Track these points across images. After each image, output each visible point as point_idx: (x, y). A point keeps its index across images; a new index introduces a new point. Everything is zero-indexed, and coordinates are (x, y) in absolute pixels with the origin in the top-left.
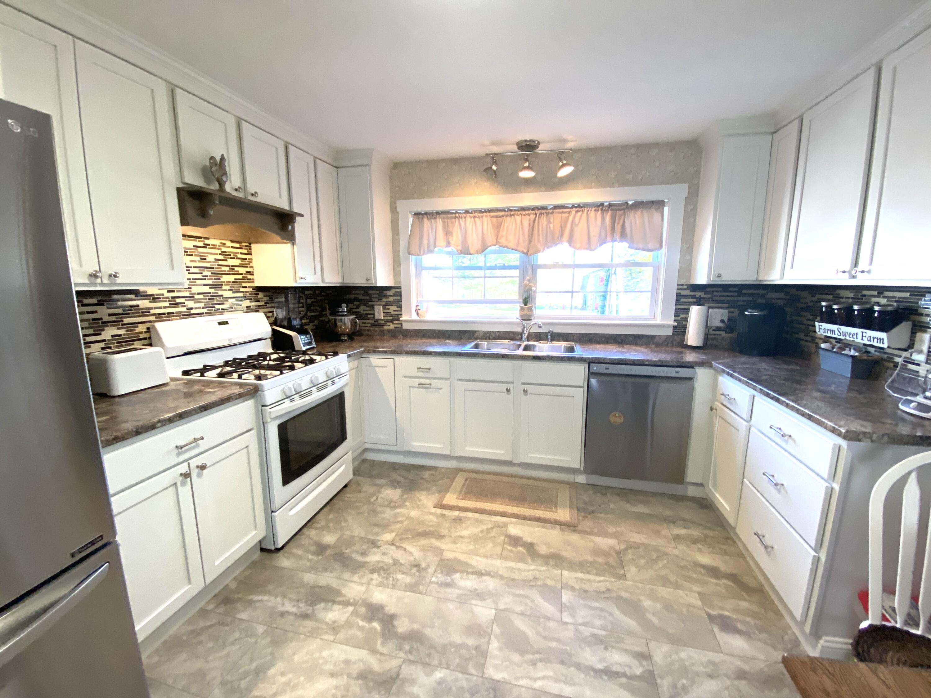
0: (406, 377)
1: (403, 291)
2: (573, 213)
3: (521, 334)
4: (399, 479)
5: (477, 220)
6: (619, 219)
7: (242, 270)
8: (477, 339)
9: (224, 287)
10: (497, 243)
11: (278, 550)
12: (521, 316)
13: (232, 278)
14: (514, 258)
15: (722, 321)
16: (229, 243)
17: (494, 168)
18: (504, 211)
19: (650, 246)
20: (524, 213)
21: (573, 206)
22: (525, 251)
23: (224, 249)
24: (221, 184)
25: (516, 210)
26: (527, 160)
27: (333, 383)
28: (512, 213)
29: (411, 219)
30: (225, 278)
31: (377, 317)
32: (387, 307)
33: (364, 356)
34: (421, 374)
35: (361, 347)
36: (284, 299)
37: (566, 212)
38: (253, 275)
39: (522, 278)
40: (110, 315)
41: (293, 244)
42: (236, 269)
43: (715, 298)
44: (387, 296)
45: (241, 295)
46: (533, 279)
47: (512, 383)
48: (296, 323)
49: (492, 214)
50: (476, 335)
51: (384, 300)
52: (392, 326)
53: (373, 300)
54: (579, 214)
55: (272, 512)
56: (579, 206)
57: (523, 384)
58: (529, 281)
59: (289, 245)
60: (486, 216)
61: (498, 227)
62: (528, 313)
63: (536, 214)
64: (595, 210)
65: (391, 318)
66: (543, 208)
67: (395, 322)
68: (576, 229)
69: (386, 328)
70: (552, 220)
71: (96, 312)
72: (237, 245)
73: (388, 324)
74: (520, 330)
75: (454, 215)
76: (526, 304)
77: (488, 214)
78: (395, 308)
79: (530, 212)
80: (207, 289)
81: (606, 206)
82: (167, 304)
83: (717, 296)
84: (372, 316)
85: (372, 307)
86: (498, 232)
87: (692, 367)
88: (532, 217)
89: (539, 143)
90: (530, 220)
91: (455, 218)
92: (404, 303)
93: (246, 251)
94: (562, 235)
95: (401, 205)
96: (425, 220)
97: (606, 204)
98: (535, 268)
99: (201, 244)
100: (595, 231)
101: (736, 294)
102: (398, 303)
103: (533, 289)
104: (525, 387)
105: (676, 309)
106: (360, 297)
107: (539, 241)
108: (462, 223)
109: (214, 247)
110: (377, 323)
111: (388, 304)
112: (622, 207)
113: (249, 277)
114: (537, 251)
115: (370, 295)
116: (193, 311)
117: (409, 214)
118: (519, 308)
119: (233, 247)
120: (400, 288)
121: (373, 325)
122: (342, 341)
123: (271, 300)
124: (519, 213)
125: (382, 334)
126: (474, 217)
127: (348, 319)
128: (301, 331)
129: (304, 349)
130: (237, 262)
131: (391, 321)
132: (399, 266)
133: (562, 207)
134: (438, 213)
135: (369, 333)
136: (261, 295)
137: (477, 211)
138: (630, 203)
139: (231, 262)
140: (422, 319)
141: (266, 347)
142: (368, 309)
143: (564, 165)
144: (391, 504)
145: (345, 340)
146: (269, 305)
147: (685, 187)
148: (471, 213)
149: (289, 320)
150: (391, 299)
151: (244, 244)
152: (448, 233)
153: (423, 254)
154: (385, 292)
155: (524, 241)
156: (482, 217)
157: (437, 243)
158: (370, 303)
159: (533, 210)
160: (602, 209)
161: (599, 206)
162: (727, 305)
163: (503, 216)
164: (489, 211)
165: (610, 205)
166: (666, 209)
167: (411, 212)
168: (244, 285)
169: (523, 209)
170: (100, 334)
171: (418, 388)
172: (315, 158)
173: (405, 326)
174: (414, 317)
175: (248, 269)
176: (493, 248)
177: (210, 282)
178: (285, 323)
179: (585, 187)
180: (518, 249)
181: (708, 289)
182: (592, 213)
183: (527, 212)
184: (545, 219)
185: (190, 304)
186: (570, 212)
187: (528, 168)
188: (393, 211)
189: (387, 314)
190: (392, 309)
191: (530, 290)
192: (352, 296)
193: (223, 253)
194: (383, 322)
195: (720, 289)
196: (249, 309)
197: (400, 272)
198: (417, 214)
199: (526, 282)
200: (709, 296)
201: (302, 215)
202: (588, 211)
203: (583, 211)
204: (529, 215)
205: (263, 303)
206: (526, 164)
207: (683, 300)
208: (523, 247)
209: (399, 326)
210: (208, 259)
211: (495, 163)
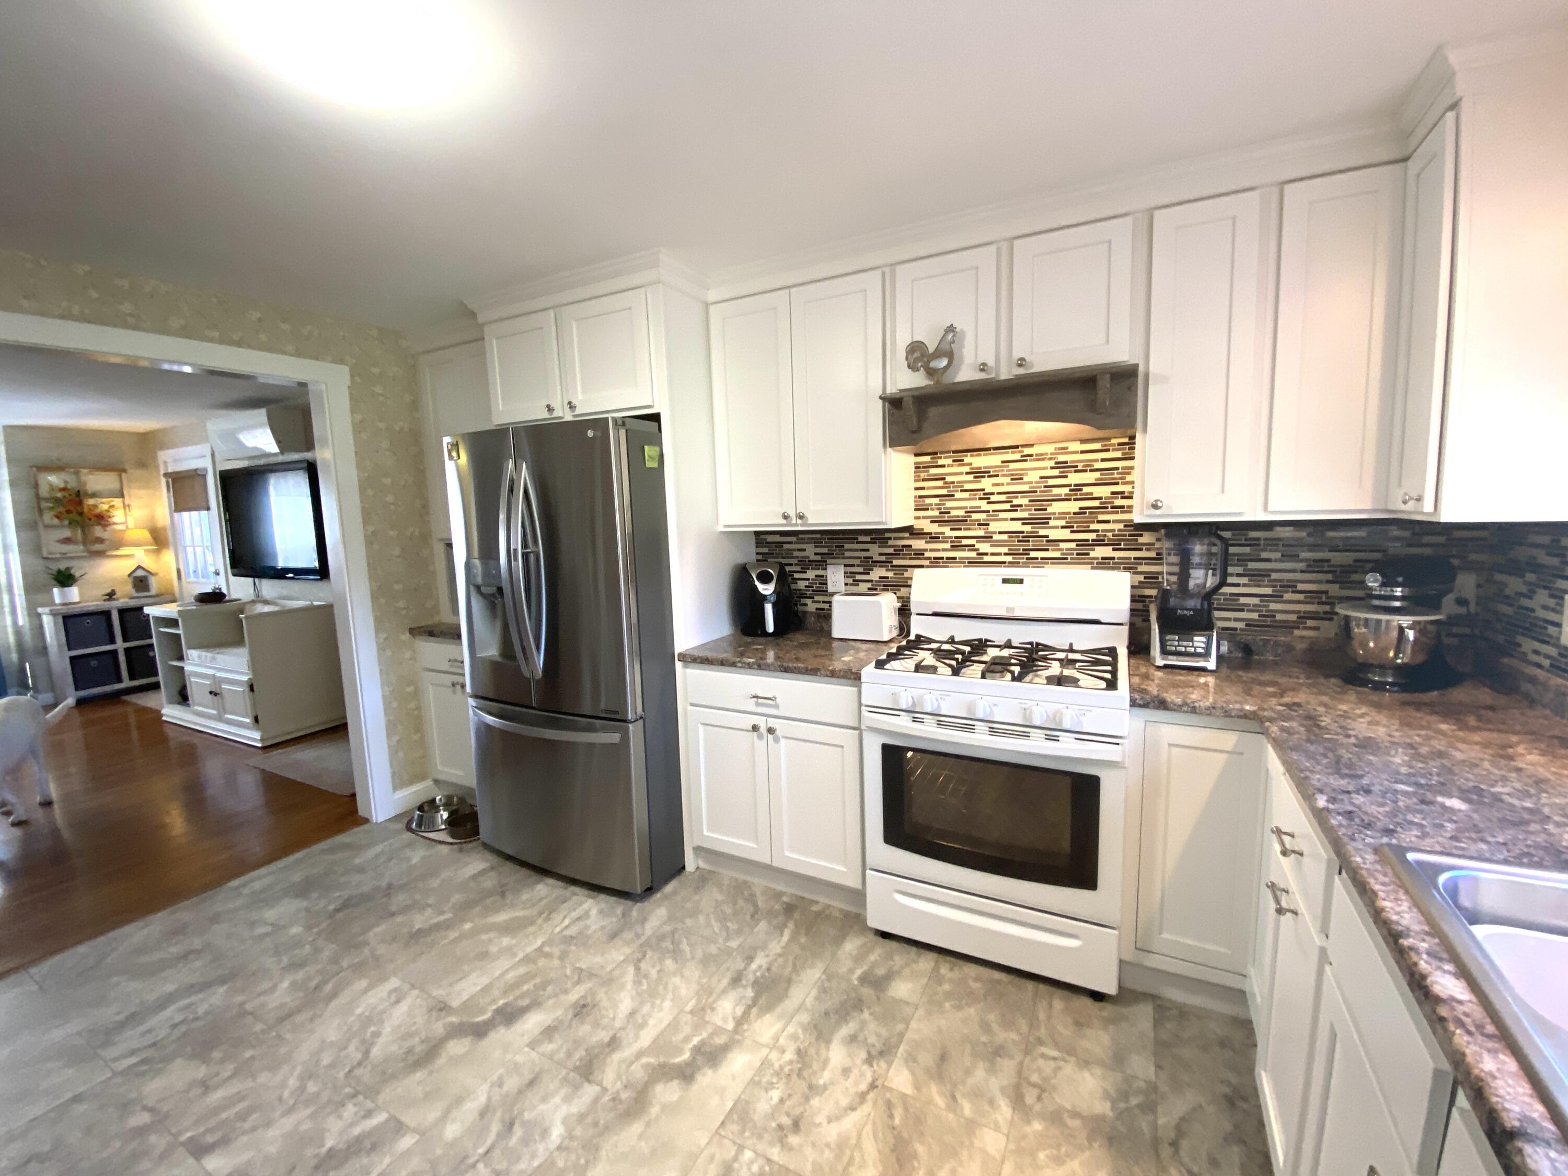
7: (1104, 491)
9: (1052, 523)
13: (1074, 506)
16: (1076, 446)
23: (1061, 458)
24: (933, 374)
30: (1056, 508)
38: (1131, 498)
40: (880, 554)
42: (1086, 490)
45: (1091, 536)
71: (868, 550)
72: (1097, 446)
80: (1017, 526)
82: (948, 546)
93: (1119, 455)
99: (1017, 456)
109: (1040, 457)
113: (1119, 502)
116: (986, 558)
119: (1082, 452)
121: (1554, 666)
123: (1161, 548)
130: (1091, 477)
136: (1147, 539)
139: (1074, 478)
151: (1115, 442)
168: (1101, 517)
170: (868, 574)
172: (1284, 185)
175: (1118, 488)
177: (1025, 515)
185: (984, 547)
193: (1061, 465)
210: (1026, 479)
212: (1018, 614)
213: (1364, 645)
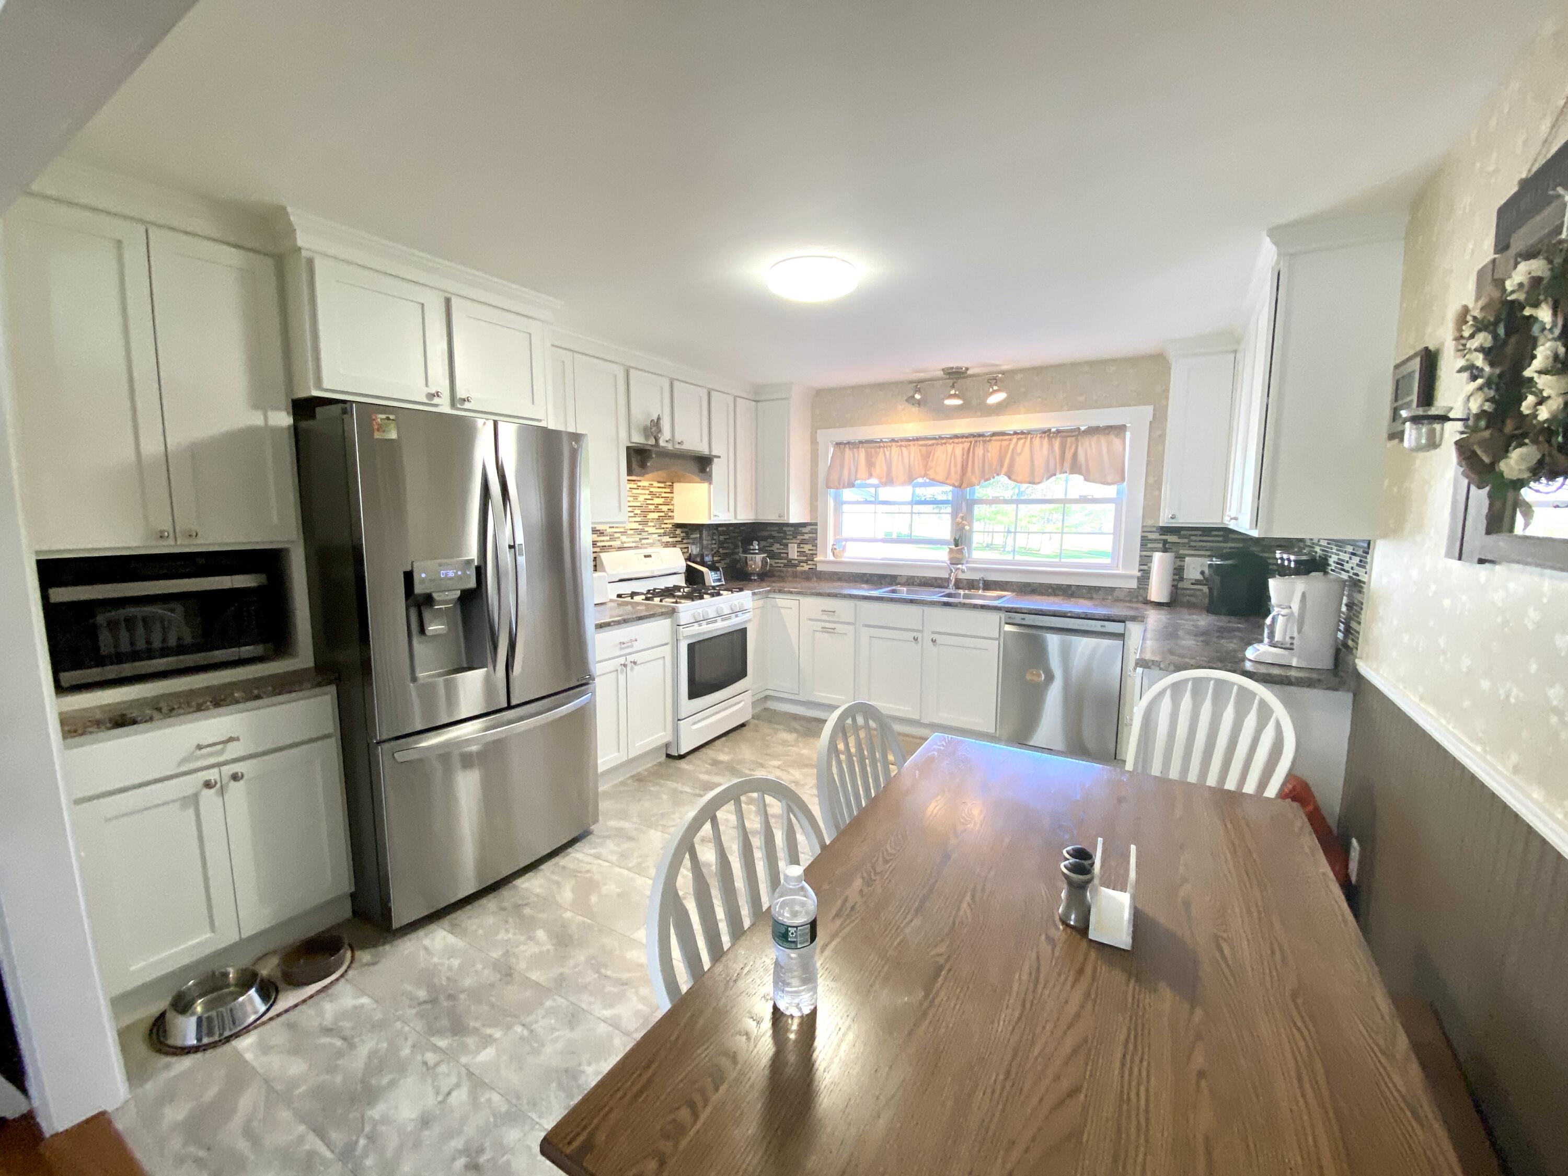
0: (810, 620)
1: (819, 527)
2: (1014, 440)
3: (948, 580)
4: (798, 727)
5: (904, 449)
6: (1070, 447)
7: (665, 508)
8: (897, 584)
9: (650, 524)
10: (925, 475)
11: (681, 757)
12: (951, 559)
13: (655, 515)
14: (942, 492)
15: (1202, 573)
16: (656, 484)
17: (918, 396)
18: (935, 439)
19: (1109, 478)
20: (956, 440)
21: (1015, 433)
22: (957, 484)
23: (652, 489)
24: (657, 440)
25: (947, 438)
26: (953, 387)
27: (737, 616)
28: (944, 441)
29: (832, 449)
30: (652, 516)
31: (790, 556)
32: (802, 545)
33: (770, 596)
34: (825, 617)
35: (768, 586)
36: (698, 535)
37: (1005, 440)
38: (673, 512)
39: (954, 514)
41: (710, 483)
42: (660, 507)
43: (1192, 544)
44: (803, 534)
45: (662, 531)
46: (969, 516)
47: (921, 631)
48: (708, 559)
49: (921, 443)
50: (898, 581)
51: (798, 537)
52: (806, 567)
53: (788, 537)
54: (1022, 441)
55: (679, 720)
56: (1022, 433)
57: (933, 633)
58: (962, 518)
59: (706, 485)
60: (914, 445)
61: (926, 457)
62: (958, 556)
63: (971, 442)
64: (1041, 437)
65: (805, 558)
66: (980, 435)
67: (809, 562)
68: (1018, 459)
69: (799, 568)
70: (990, 449)
72: (662, 485)
73: (802, 564)
74: (945, 575)
75: (878, 445)
76: (956, 545)
77: (916, 442)
78: (810, 547)
79: (963, 440)
80: (636, 526)
81: (1054, 433)
82: (608, 538)
83: (1195, 541)
84: (785, 555)
85: (786, 545)
86: (928, 462)
87: (1123, 622)
88: (967, 445)
89: (967, 369)
90: (963, 449)
91: (880, 447)
92: (819, 542)
93: (668, 490)
94: (1002, 466)
95: (821, 435)
96: (847, 450)
97: (1053, 430)
98: (971, 504)
99: (635, 486)
100: (1040, 461)
101: (1220, 539)
102: (813, 542)
103: (967, 528)
104: (935, 636)
105: (1141, 556)
106: (775, 534)
107: (973, 472)
108: (887, 453)
109: (644, 488)
110: (790, 564)
111: (803, 542)
112: (1074, 434)
113: (670, 514)
114: (971, 485)
115: (785, 532)
116: (626, 545)
117: (830, 445)
118: (948, 550)
119: (659, 487)
120: (816, 524)
121: (786, 566)
122: (751, 580)
123: (687, 536)
124: (951, 441)
125: (795, 576)
126: (901, 446)
127: (759, 558)
128: (713, 568)
129: (713, 584)
130: (661, 501)
131: (806, 562)
132: (816, 500)
133: (1003, 434)
134: (861, 442)
135: (782, 574)
136: (678, 531)
137: (902, 440)
138: (1083, 428)
139: (657, 501)
140: (839, 560)
141: (680, 581)
142: (782, 547)
143: (994, 391)
144: (784, 743)
145: (755, 580)
146: (685, 541)
147: (1150, 408)
148: (897, 441)
149: (702, 556)
150: (806, 537)
151: (668, 484)
152: (870, 464)
153: (844, 487)
154: (800, 529)
155: (956, 473)
156: (909, 445)
157: (859, 476)
158: (784, 541)
159: (967, 437)
160: (1049, 436)
161: (1045, 432)
162: (1208, 553)
163: (933, 445)
164: (918, 439)
165: (1058, 432)
166: (1128, 434)
167: (832, 442)
168: (665, 521)
169: (956, 437)
171: (822, 632)
172: (735, 397)
173: (820, 568)
174: (831, 557)
175: (670, 507)
176: (920, 480)
177: (639, 519)
178: (698, 560)
179: (1029, 411)
180: (948, 481)
181: (1182, 532)
182: (1037, 441)
183: (960, 440)
184: (981, 447)
185: (624, 538)
186: (1010, 440)
187: (955, 396)
188: (814, 441)
189: (801, 553)
190: (807, 548)
191: (962, 529)
192: (766, 534)
193: (651, 493)
194: (796, 562)
195: (1200, 533)
196: (667, 545)
197: (817, 507)
198: (838, 444)
199: (959, 520)
200: (1186, 541)
201: (719, 457)
202: (1031, 438)
203: (1026, 438)
204: (962, 443)
205: (679, 539)
206: (953, 392)
207: (1149, 545)
208: (955, 477)
209: (814, 567)
210: (639, 499)
211: (918, 390)
212: (655, 574)
213: (751, 566)
